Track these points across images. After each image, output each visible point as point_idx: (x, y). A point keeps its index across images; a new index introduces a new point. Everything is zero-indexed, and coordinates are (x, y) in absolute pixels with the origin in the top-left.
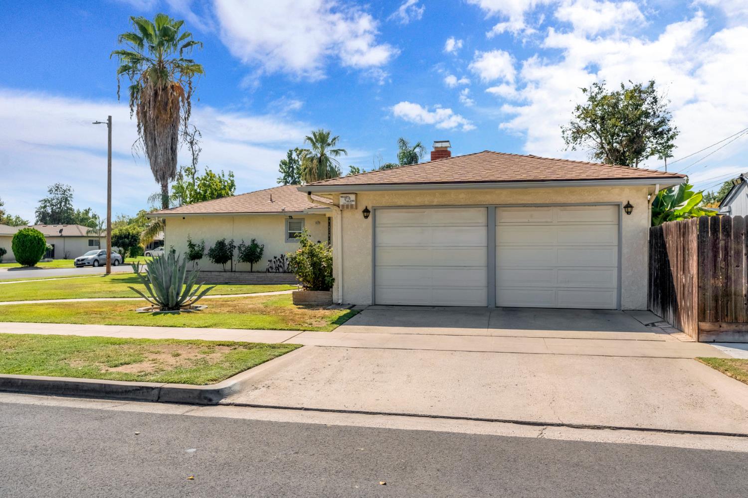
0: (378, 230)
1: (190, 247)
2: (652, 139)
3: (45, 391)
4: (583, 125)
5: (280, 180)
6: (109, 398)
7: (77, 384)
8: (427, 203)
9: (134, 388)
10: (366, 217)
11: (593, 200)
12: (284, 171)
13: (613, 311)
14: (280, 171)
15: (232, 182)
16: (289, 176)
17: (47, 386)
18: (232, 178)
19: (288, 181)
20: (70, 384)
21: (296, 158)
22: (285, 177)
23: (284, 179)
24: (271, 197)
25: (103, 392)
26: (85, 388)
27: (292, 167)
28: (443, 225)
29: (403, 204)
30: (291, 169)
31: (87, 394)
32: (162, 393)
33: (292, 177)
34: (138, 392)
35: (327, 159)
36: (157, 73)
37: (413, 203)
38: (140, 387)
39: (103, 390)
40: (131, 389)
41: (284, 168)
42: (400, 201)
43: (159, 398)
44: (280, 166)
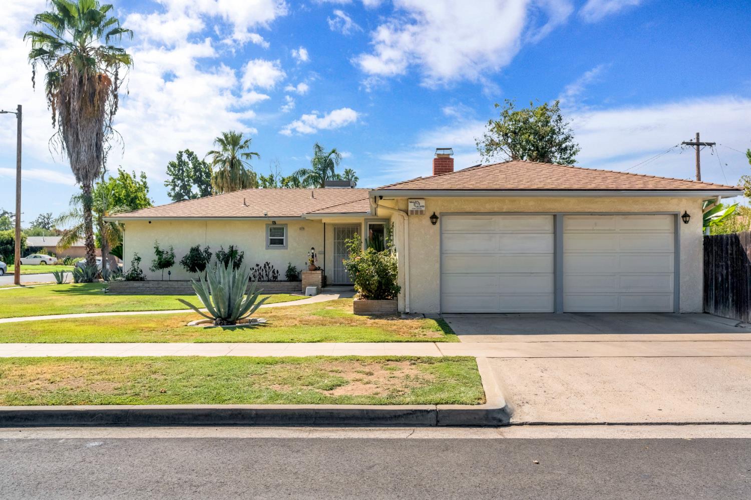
0: (445, 236)
1: (157, 255)
2: (556, 154)
3: (290, 422)
4: (496, 138)
5: (168, 183)
6: (375, 425)
7: (330, 411)
8: (496, 210)
9: (405, 412)
10: (434, 223)
11: (654, 210)
12: (172, 173)
13: (670, 314)
14: (168, 174)
15: (145, 183)
16: (179, 179)
17: (291, 416)
18: (144, 180)
19: (177, 184)
20: (321, 412)
21: (187, 160)
22: (173, 180)
23: (172, 182)
24: (245, 201)
25: (366, 418)
26: (343, 416)
27: (182, 170)
28: (510, 232)
29: (472, 210)
30: (181, 171)
31: (346, 422)
32: (440, 416)
33: (183, 180)
34: (411, 416)
35: (239, 162)
36: (83, 60)
37: (482, 210)
38: (411, 410)
39: (366, 416)
40: (401, 414)
41: (173, 170)
42: (469, 207)
43: (438, 421)
44: (168, 167)
